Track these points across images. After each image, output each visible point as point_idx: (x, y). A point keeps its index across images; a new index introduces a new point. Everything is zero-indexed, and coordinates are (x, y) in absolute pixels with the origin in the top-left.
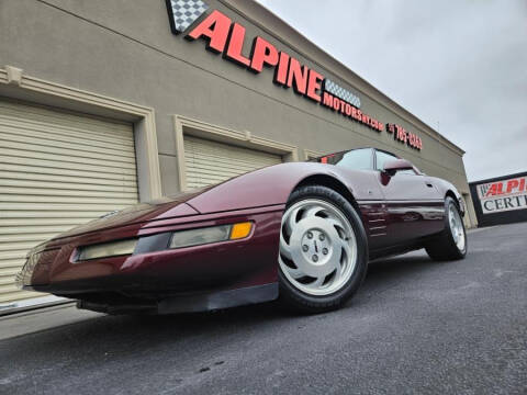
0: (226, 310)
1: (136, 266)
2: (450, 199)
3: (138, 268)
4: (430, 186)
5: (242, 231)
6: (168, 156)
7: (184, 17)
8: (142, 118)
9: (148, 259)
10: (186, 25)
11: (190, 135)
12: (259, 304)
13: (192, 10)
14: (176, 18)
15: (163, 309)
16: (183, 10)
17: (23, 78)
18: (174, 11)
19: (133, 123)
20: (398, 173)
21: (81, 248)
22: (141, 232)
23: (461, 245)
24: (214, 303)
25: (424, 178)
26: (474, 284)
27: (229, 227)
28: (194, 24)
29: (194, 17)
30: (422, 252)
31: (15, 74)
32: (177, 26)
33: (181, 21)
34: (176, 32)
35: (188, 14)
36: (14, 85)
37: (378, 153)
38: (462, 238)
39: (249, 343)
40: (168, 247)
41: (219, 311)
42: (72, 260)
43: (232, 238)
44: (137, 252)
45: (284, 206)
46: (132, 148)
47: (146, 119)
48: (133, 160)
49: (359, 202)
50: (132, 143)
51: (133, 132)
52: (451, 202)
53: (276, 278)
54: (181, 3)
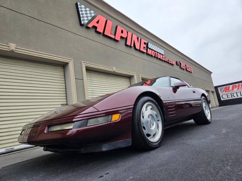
0: (110, 150)
1: (73, 134)
2: (203, 97)
3: (73, 135)
4: (194, 92)
5: (116, 118)
6: (79, 79)
7: (85, 18)
8: (67, 64)
9: (78, 131)
10: (86, 22)
11: (89, 70)
12: (123, 148)
13: (89, 15)
14: (82, 19)
15: (83, 151)
16: (85, 15)
17: (16, 48)
18: (81, 16)
19: (64, 66)
20: (180, 88)
21: (49, 127)
23: (209, 118)
24: (105, 148)
25: (192, 89)
26: (212, 137)
27: (111, 116)
28: (90, 21)
29: (90, 18)
30: (192, 121)
31: (13, 47)
32: (82, 22)
33: (84, 20)
34: (82, 25)
35: (87, 17)
36: (12, 51)
37: (171, 78)
38: (209, 114)
39: (118, 165)
40: (86, 126)
41: (107, 151)
42: (45, 132)
43: (112, 121)
44: (74, 128)
45: (133, 106)
46: (64, 76)
47: (70, 64)
48: (64, 82)
49: (164, 102)
50: (63, 74)
51: (64, 69)
52: (204, 99)
53: (131, 136)
54: (84, 12)
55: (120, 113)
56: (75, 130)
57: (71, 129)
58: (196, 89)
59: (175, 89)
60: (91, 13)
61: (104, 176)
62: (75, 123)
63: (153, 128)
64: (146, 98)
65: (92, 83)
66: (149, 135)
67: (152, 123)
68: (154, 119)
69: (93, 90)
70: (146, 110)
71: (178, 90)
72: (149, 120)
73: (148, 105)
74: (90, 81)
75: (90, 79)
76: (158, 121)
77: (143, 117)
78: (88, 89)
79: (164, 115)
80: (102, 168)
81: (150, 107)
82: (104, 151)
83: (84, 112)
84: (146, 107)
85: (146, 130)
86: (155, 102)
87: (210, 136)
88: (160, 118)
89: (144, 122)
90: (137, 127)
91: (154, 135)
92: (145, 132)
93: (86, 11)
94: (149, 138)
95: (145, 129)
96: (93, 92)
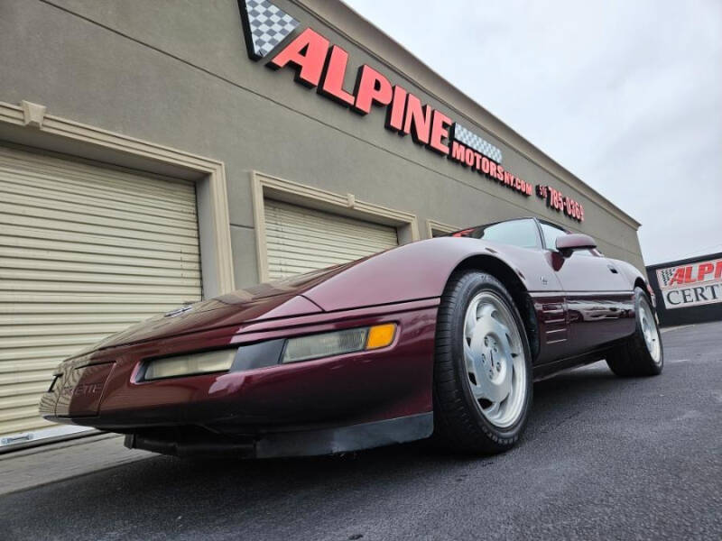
0: (358, 452)
1: (229, 391)
2: (639, 290)
3: (231, 394)
4: (614, 271)
5: (382, 338)
6: (243, 227)
7: (266, 37)
8: (207, 175)
9: (248, 379)
10: (268, 48)
11: (274, 199)
12: (406, 443)
13: (277, 28)
14: (255, 38)
15: (263, 450)
16: (264, 28)
17: (45, 118)
18: (253, 28)
19: (195, 182)
20: (576, 254)
21: (147, 363)
22: (236, 339)
23: (655, 354)
24: (341, 442)
27: (365, 330)
28: (280, 47)
29: (280, 38)
30: (602, 365)
31: (35, 112)
32: (257, 49)
33: (261, 43)
34: (254, 58)
35: (272, 33)
36: (33, 127)
38: (657, 344)
39: (390, 503)
40: (280, 361)
41: (348, 454)
42: (133, 380)
43: (369, 347)
44: (235, 367)
45: (438, 301)
46: (194, 216)
47: (214, 175)
48: (194, 233)
49: (532, 295)
50: (193, 209)
51: (196, 193)
52: (641, 295)
53: (430, 405)
54: (262, 18)
55: (397, 322)
56: (239, 376)
57: (226, 372)
58: (618, 264)
59: (559, 257)
60: (282, 23)
63: (500, 378)
64: (477, 278)
65: (281, 241)
66: (486, 403)
67: (495, 365)
68: (502, 349)
69: (283, 261)
70: (477, 318)
71: (567, 261)
72: (487, 350)
73: (484, 302)
74: (275, 233)
75: (274, 227)
76: (514, 355)
77: (469, 341)
78: (270, 260)
79: (531, 337)
80: (332, 513)
81: (488, 309)
82: (339, 454)
84: (479, 308)
85: (479, 386)
86: (505, 292)
88: (519, 349)
89: (472, 358)
90: (451, 373)
91: (503, 403)
92: (477, 391)
93: (268, 14)
94: (486, 413)
95: (475, 383)
96: (284, 268)
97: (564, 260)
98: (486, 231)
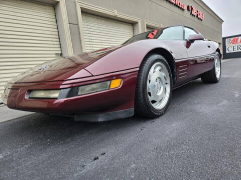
2: (217, 53)
4: (209, 47)
5: (116, 84)
6: (74, 24)
8: (58, 3)
9: (65, 101)
11: (85, 12)
12: (124, 118)
15: (76, 119)
19: (54, 5)
20: (196, 42)
21: (30, 91)
22: (62, 87)
23: (218, 76)
24: (101, 119)
25: (206, 42)
26: (225, 102)
27: (109, 82)
37: (185, 28)
38: (219, 72)
39: (117, 139)
40: (77, 95)
41: (104, 122)
42: (26, 98)
43: (111, 87)
45: (138, 69)
46: (55, 20)
47: (60, 3)
48: (56, 27)
49: (176, 61)
50: (54, 17)
51: (54, 10)
52: (218, 55)
53: (133, 106)
55: (122, 78)
58: (212, 42)
59: (189, 43)
61: (100, 158)
62: (62, 90)
63: (160, 93)
64: (156, 57)
65: (89, 30)
66: (154, 102)
67: (159, 88)
68: (162, 83)
69: (90, 38)
70: (154, 72)
71: (192, 44)
72: (156, 84)
73: (158, 65)
74: (86, 26)
75: (86, 24)
76: (166, 84)
77: (150, 81)
78: (85, 37)
79: (174, 76)
80: (98, 143)
81: (158, 68)
82: (101, 122)
83: (73, 76)
84: (155, 68)
85: (152, 97)
86: (165, 61)
87: (222, 102)
88: (168, 81)
89: (150, 87)
90: (142, 94)
91: (160, 101)
92: (151, 99)
94: (154, 105)
95: (150, 96)
96: (91, 40)
97: (190, 45)
98: (164, 31)
